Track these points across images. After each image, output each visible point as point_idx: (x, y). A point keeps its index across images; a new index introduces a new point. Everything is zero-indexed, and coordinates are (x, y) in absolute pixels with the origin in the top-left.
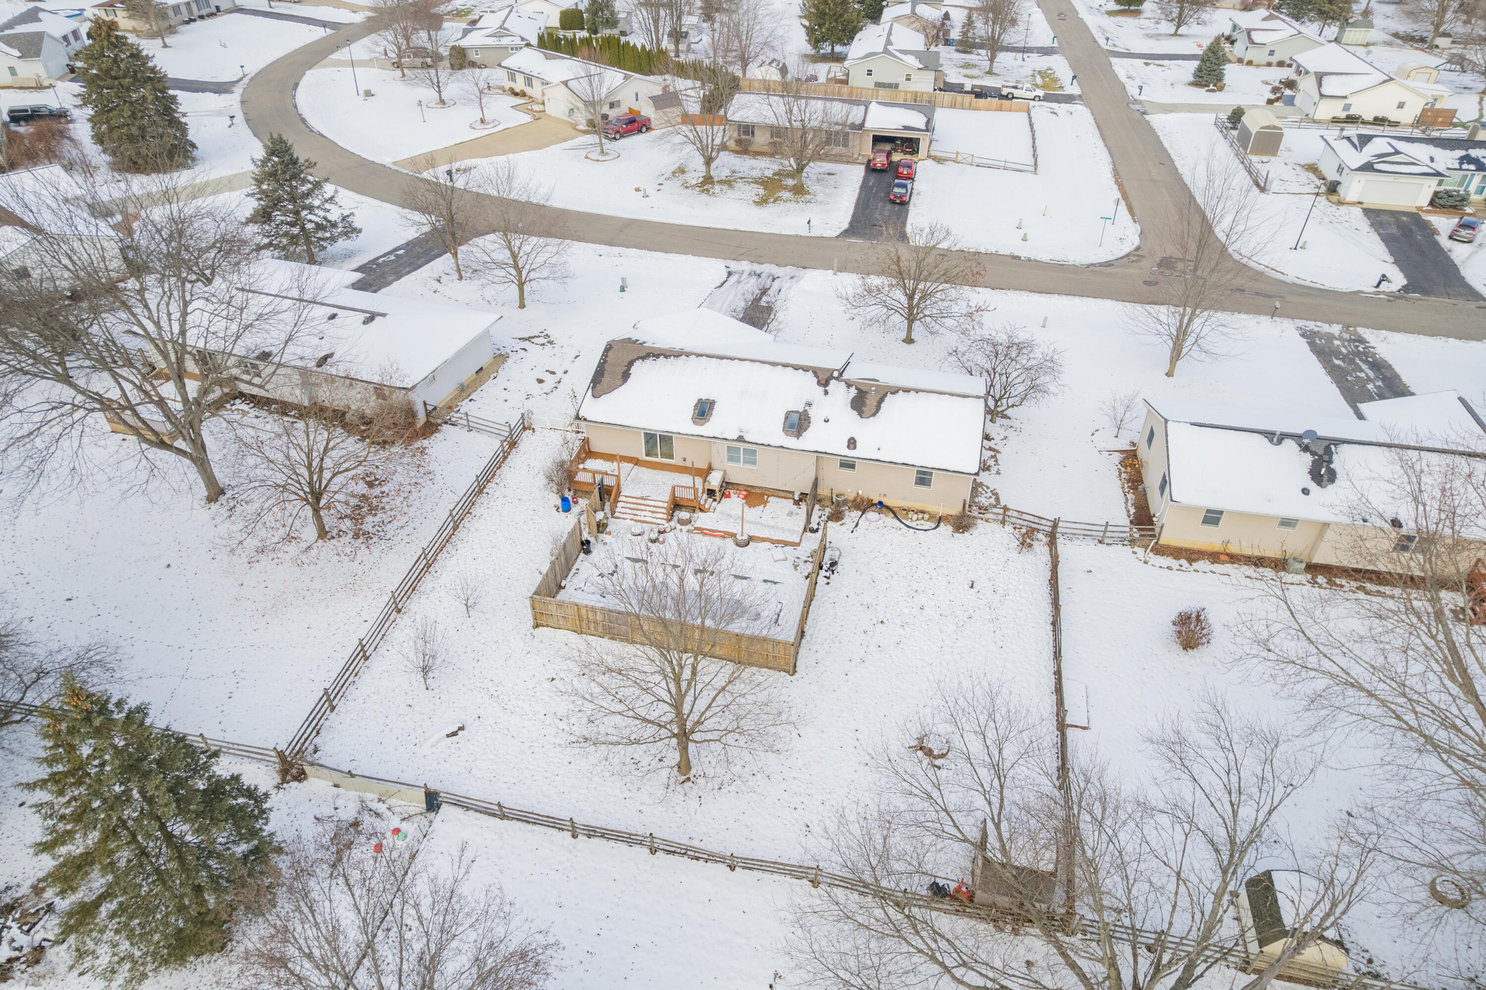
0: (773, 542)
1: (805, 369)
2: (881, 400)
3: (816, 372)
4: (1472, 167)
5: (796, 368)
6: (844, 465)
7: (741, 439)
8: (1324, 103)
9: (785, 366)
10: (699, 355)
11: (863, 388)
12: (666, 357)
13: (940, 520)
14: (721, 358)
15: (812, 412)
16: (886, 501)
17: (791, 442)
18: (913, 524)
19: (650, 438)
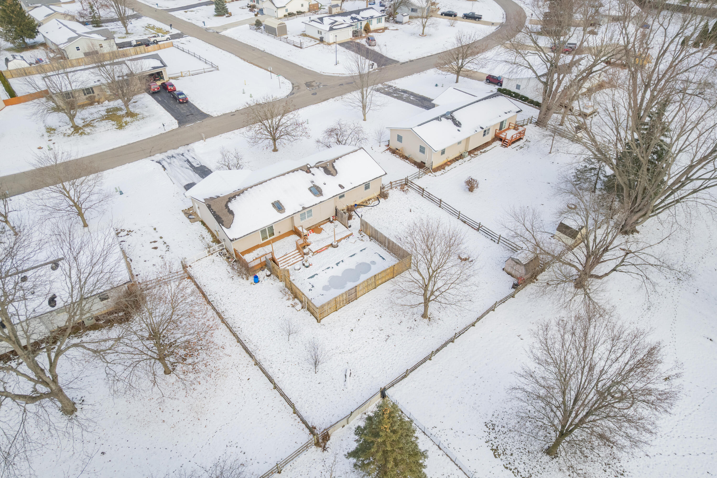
0: (344, 238)
1: (297, 170)
2: (334, 167)
3: (301, 169)
5: (293, 171)
6: (340, 197)
7: (304, 208)
8: (279, 11)
9: (288, 173)
10: (251, 187)
11: (324, 166)
12: (238, 195)
13: (378, 199)
14: (261, 183)
15: (317, 184)
16: (357, 203)
17: (321, 199)
18: (372, 205)
19: (263, 231)
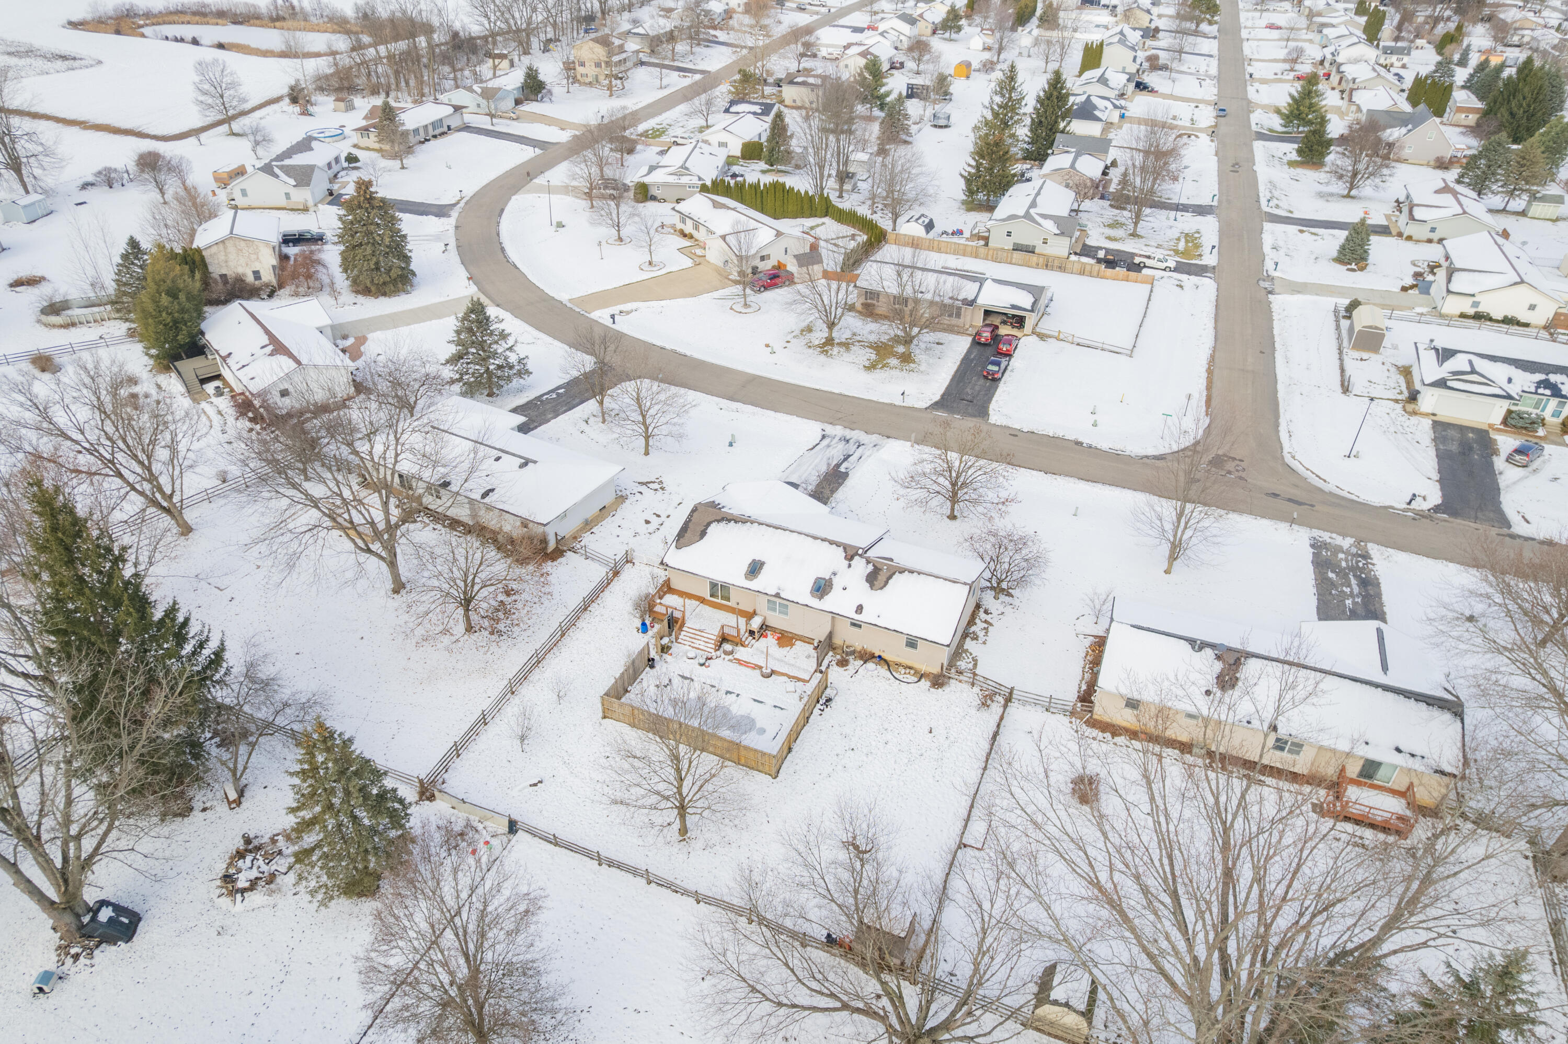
0: (789, 677)
1: (838, 544)
2: (890, 577)
3: (845, 548)
4: (1548, 392)
5: (832, 543)
6: (854, 625)
7: (777, 595)
8: (1451, 298)
9: (823, 540)
10: (760, 524)
11: (879, 566)
12: (736, 522)
13: (922, 676)
14: (777, 528)
15: (836, 581)
16: (884, 656)
17: (814, 602)
18: (900, 677)
19: (714, 585)
